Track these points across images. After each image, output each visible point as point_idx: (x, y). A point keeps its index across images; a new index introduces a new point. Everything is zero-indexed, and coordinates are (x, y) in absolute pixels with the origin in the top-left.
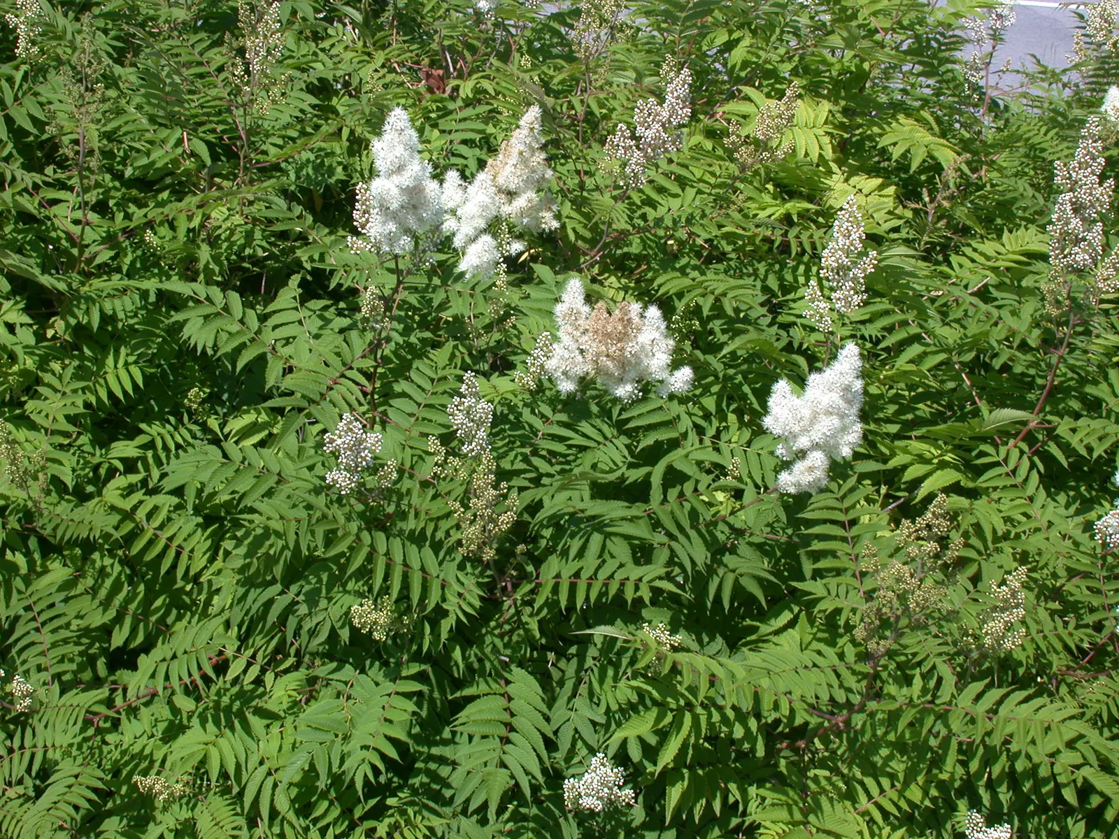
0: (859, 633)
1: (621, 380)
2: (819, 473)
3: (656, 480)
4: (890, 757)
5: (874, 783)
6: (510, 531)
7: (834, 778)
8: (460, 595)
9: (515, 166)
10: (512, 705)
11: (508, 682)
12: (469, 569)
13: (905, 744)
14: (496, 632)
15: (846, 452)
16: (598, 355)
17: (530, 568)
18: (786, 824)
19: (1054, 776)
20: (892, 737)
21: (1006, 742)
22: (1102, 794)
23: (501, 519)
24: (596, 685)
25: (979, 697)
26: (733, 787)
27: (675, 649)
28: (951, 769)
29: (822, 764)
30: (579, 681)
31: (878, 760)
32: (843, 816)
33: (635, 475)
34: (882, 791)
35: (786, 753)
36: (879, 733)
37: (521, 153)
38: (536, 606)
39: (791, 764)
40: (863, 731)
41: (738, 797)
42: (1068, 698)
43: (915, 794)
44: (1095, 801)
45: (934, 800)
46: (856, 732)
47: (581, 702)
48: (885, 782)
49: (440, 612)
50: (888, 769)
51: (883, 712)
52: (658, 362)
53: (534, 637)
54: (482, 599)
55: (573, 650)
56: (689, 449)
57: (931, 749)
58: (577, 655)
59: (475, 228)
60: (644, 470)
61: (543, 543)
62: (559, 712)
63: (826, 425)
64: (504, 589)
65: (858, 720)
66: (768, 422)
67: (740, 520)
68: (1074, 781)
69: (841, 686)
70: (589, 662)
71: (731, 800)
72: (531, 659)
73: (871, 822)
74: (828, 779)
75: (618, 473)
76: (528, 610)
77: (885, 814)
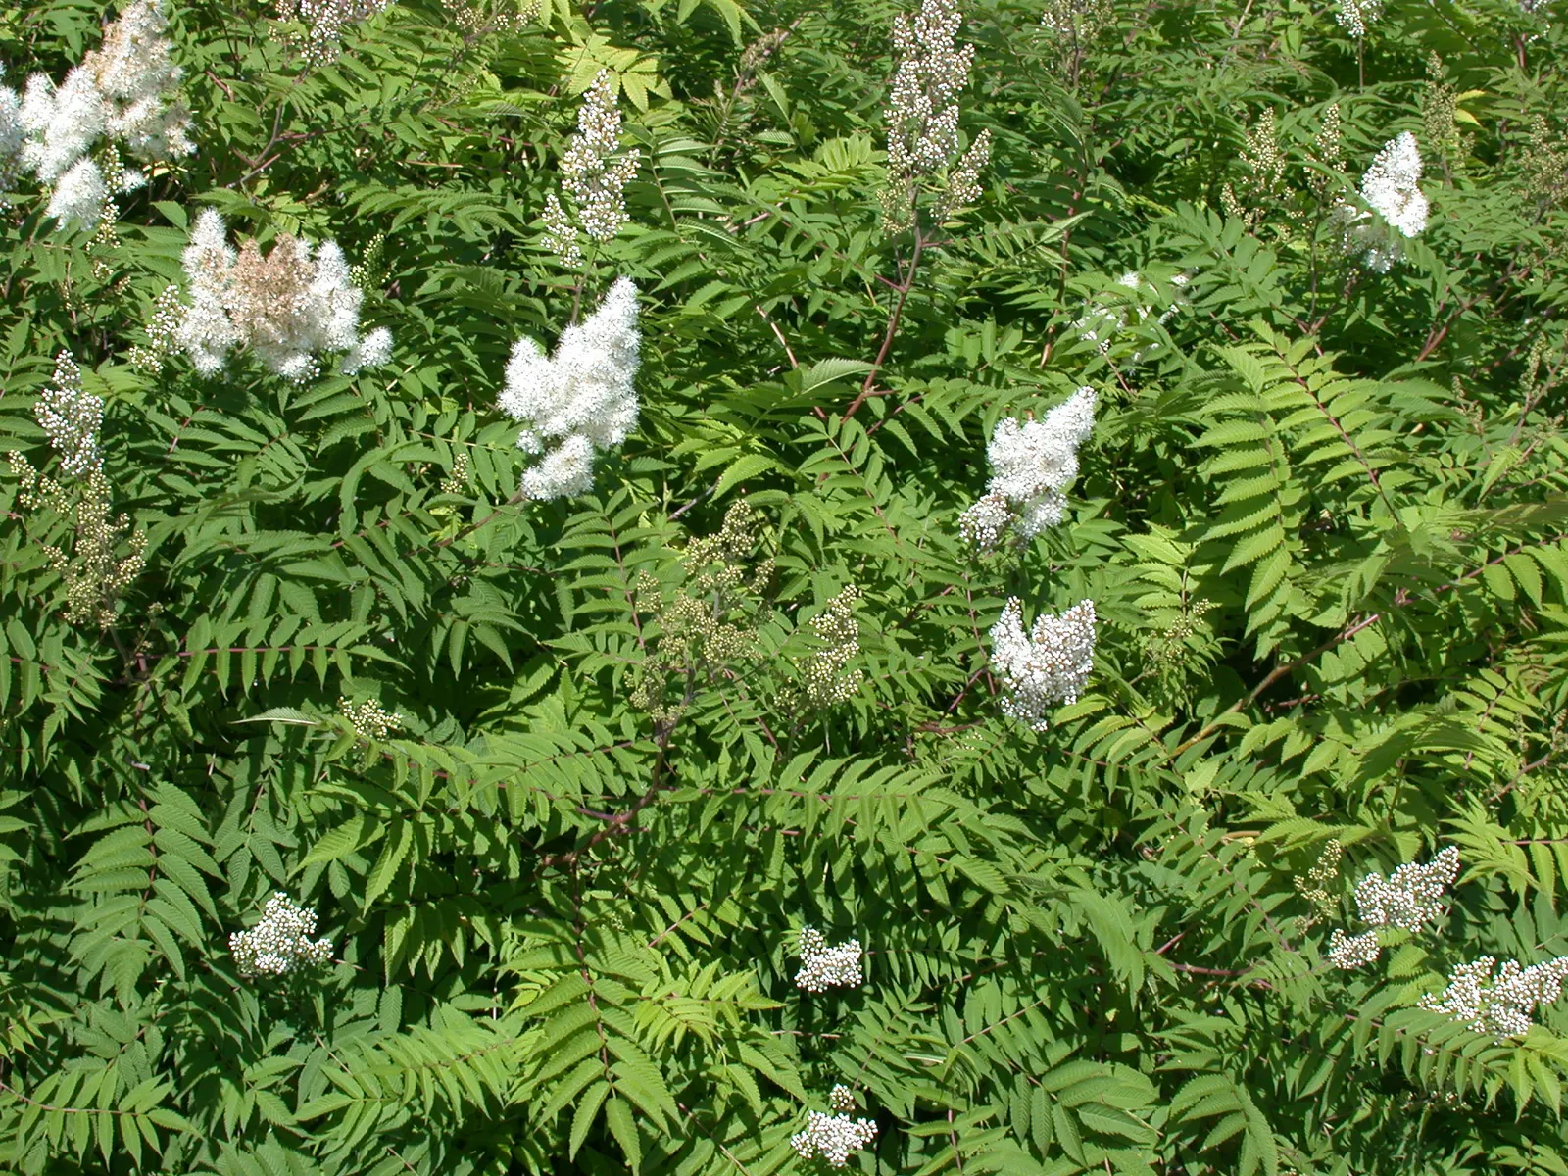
0: (640, 698)
1: (288, 351)
2: (582, 468)
3: (348, 497)
4: (694, 866)
5: (673, 903)
6: (136, 584)
7: (619, 902)
8: (70, 681)
9: (127, 59)
10: (158, 838)
11: (150, 804)
12: (81, 642)
13: (714, 846)
14: (129, 731)
15: (617, 436)
16: (253, 314)
17: (171, 636)
18: (555, 970)
19: (915, 869)
20: (695, 838)
21: (848, 829)
22: (980, 889)
23: (124, 566)
24: (280, 793)
25: (808, 772)
26: (479, 922)
27: (393, 734)
28: (778, 873)
29: (602, 883)
30: (254, 790)
31: (678, 871)
32: (635, 953)
33: (318, 490)
34: (685, 912)
35: (549, 872)
36: (677, 834)
37: (135, 41)
38: (185, 689)
39: (557, 887)
40: (655, 833)
41: (489, 939)
42: (927, 762)
43: (730, 912)
44: (971, 898)
45: (756, 919)
46: (646, 835)
47: (259, 819)
48: (688, 900)
49: (43, 710)
50: (692, 882)
51: (682, 804)
52: (340, 323)
53: (186, 733)
54: (102, 684)
55: (243, 747)
56: (392, 447)
57: (749, 849)
58: (248, 753)
59: (71, 151)
60: (329, 483)
61: (189, 598)
62: (228, 836)
63: (590, 397)
64: (136, 669)
65: (647, 817)
66: (506, 400)
67: (471, 544)
68: (944, 874)
69: (618, 771)
70: (268, 762)
71: (479, 942)
72: (183, 765)
73: (672, 956)
74: (610, 903)
75: (293, 490)
76: (175, 695)
77: (691, 944)
